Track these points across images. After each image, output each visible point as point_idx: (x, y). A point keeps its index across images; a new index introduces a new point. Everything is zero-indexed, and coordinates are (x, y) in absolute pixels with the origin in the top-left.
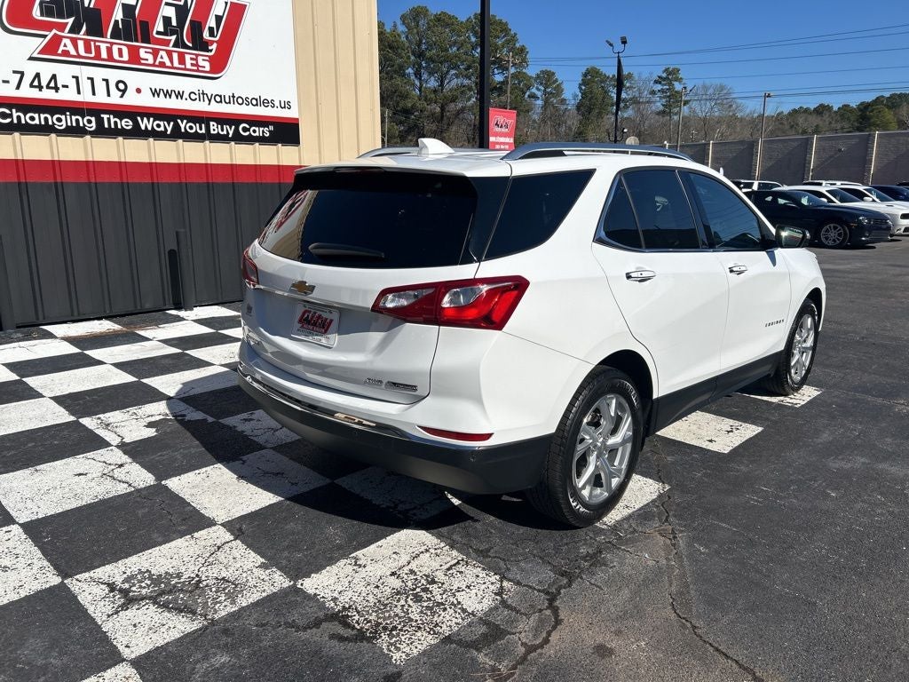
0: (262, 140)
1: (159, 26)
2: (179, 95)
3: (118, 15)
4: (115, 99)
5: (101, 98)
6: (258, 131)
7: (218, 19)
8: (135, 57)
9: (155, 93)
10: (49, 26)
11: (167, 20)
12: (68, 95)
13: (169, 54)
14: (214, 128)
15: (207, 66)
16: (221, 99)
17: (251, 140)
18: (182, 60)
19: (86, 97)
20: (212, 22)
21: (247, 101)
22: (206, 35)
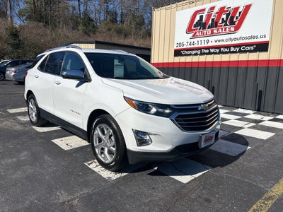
0: (250, 51)
1: (221, 22)
2: (223, 41)
3: (210, 22)
4: (206, 45)
5: (203, 45)
6: (249, 48)
7: (240, 13)
8: (212, 32)
9: (216, 41)
10: (194, 30)
11: (223, 19)
12: (196, 46)
13: (222, 29)
14: (232, 49)
15: (233, 29)
16: (236, 39)
17: (245, 52)
18: (225, 30)
19: (200, 46)
20: (237, 15)
21: (246, 38)
22: (235, 20)
